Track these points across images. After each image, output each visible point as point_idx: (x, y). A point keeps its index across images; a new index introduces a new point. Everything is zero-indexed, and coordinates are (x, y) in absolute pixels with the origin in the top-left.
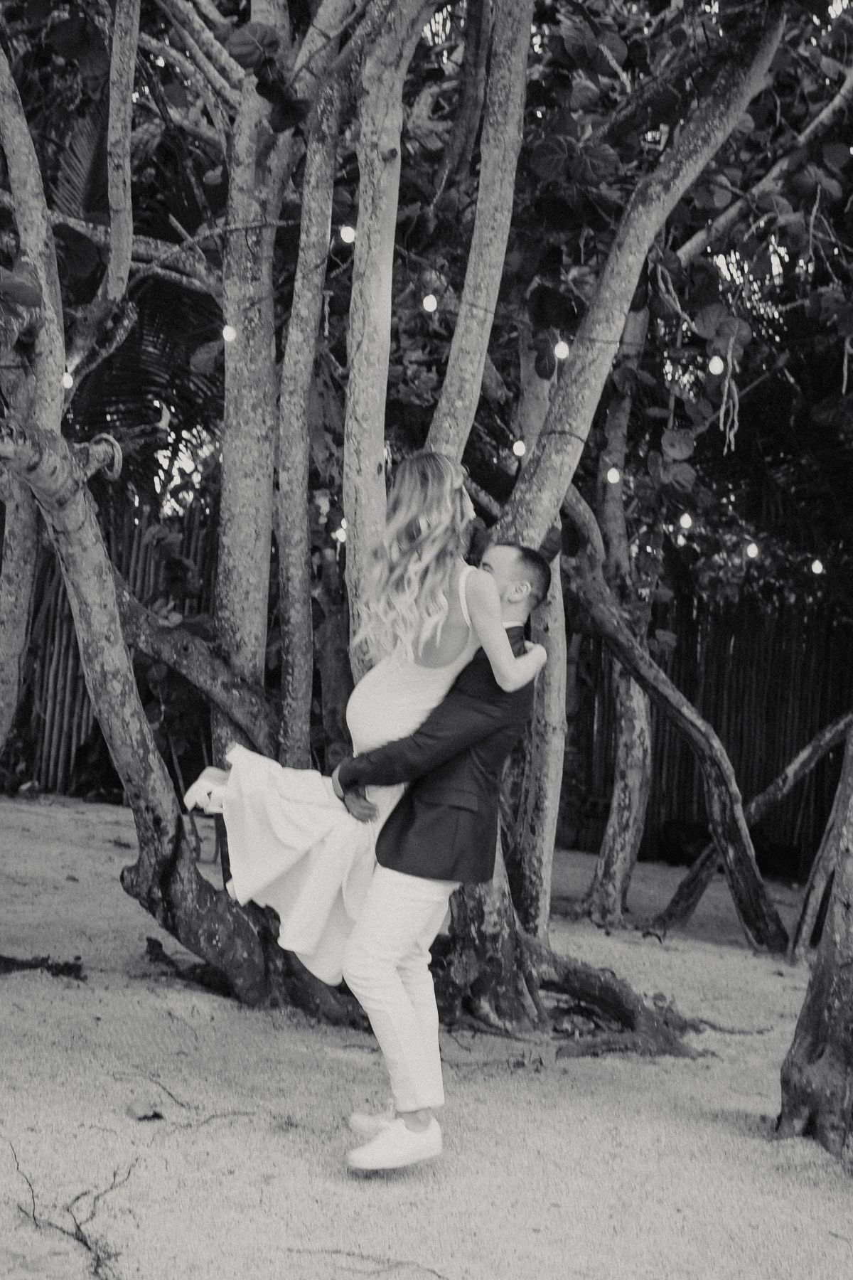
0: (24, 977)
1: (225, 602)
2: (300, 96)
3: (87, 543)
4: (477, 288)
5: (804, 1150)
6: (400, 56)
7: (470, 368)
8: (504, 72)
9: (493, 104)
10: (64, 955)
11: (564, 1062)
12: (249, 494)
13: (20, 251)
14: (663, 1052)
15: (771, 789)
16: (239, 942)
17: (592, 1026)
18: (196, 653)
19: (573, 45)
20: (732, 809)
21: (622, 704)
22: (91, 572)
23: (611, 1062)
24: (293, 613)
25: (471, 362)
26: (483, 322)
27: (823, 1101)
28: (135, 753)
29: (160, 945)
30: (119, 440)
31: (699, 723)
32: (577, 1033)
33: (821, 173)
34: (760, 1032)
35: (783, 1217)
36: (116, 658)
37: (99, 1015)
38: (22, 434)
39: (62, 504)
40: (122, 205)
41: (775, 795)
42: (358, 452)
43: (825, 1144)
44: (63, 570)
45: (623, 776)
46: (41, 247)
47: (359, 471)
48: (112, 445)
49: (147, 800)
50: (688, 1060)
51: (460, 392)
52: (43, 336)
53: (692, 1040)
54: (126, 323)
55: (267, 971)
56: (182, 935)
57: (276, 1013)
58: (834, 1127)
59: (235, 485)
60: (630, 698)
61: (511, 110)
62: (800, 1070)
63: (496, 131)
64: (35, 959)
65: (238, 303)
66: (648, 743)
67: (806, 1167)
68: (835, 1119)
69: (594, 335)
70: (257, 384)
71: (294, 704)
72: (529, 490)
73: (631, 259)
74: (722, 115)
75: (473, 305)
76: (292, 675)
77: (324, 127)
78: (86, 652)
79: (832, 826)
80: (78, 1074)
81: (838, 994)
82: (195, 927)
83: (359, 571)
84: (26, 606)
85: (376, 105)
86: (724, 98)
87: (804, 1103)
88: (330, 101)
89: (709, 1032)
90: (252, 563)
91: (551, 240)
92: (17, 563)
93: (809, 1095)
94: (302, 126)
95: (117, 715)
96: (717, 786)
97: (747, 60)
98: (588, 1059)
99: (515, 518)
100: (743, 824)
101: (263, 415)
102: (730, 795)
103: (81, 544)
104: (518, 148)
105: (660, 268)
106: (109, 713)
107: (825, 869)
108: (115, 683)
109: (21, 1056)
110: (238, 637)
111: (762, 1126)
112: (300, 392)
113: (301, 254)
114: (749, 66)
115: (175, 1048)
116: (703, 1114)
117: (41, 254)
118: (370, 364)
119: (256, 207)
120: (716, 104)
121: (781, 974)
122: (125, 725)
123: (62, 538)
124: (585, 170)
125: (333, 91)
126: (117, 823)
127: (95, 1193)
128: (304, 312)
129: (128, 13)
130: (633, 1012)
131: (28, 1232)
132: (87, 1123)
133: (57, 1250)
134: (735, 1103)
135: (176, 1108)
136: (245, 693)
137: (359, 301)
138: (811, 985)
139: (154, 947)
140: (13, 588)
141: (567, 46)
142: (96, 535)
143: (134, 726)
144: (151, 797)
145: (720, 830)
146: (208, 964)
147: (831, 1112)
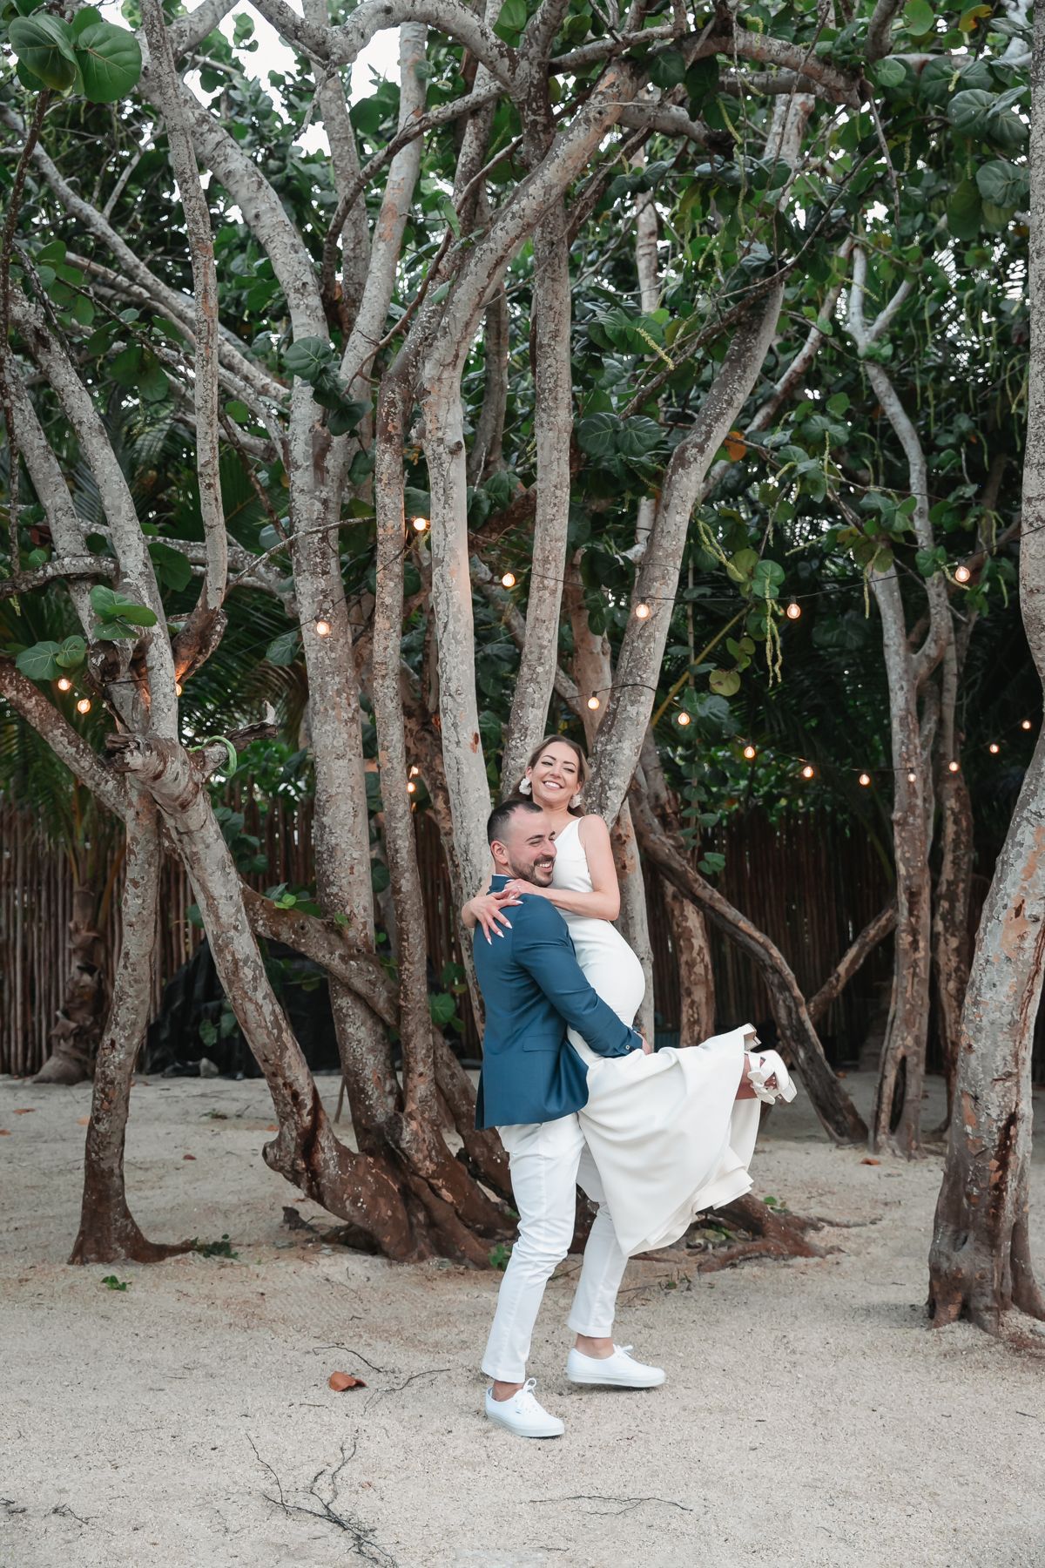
0: (178, 1261)
1: (332, 878)
2: (355, 399)
3: (210, 840)
4: (546, 561)
5: (961, 1334)
6: (457, 356)
7: (547, 636)
8: (550, 361)
9: (544, 391)
10: (212, 1235)
11: (707, 1277)
12: (343, 774)
13: (119, 573)
14: (794, 1254)
15: (826, 988)
16: (382, 1201)
17: (724, 1238)
18: (312, 931)
19: (614, 330)
20: (797, 1012)
21: (678, 926)
22: (215, 868)
23: (749, 1270)
24: (403, 882)
25: (547, 629)
26: (553, 592)
27: (974, 1284)
28: (269, 1033)
29: (297, 1213)
30: (230, 740)
31: (757, 934)
32: (710, 1246)
33: (826, 420)
34: (873, 1223)
35: (969, 1402)
36: (244, 946)
37: (261, 1290)
38: (148, 747)
39: (184, 806)
40: (216, 521)
41: (831, 994)
42: (455, 725)
43: (982, 1326)
44: (188, 868)
45: (689, 994)
46: (141, 568)
47: (458, 743)
48: (225, 745)
49: (284, 1077)
50: (817, 1259)
51: (540, 658)
52: (153, 650)
53: (811, 1237)
54: (218, 628)
55: (411, 1225)
56: (328, 1202)
57: (424, 1265)
58: (988, 1309)
59: (329, 768)
60: (686, 919)
61: (560, 396)
62: (948, 1258)
63: (549, 416)
64: (185, 1242)
65: (313, 597)
66: (707, 958)
67: (970, 1350)
68: (988, 1301)
69: (652, 592)
70: (338, 670)
71: (412, 968)
72: (609, 741)
73: (678, 518)
74: (740, 378)
75: (544, 577)
76: (407, 940)
77: (390, 428)
78: (216, 944)
79: (894, 1017)
80: (266, 1353)
81: (975, 1182)
82: (340, 1193)
83: (468, 835)
84: (152, 907)
85: (438, 404)
86: (739, 362)
87: (957, 1289)
88: (393, 403)
89: (827, 1228)
90: (353, 839)
91: (594, 507)
92: (142, 868)
93: (960, 1280)
94: (357, 427)
95: (250, 1000)
96: (781, 993)
97: (755, 327)
98: (728, 1270)
99: (599, 769)
100: (809, 1025)
101: (348, 699)
102: (794, 998)
103: (204, 842)
104: (569, 429)
105: (701, 524)
106: (243, 999)
107: (894, 1057)
108: (246, 970)
109: (205, 1343)
110: (348, 910)
111: (916, 1315)
112: (392, 675)
113: (380, 547)
114: (757, 331)
115: (345, 1314)
116: (856, 1311)
117: (140, 574)
118: (458, 642)
119: (318, 506)
120: (733, 369)
121: (868, 1163)
122: (259, 1007)
123: (185, 838)
124: (632, 442)
125: (392, 392)
126: (203, 1095)
127: (330, 1471)
128: (388, 601)
129: (207, 343)
130: (760, 1219)
131: (279, 1519)
132: (297, 1401)
133: (317, 1534)
134: (877, 1296)
135: (374, 1374)
136: (363, 965)
137: (441, 585)
138: (947, 1177)
139: (291, 1215)
140: (139, 891)
141: (608, 333)
142: (216, 832)
143: (267, 1008)
144: (288, 1074)
145: (788, 1033)
146: (351, 1225)
147: (983, 1294)
